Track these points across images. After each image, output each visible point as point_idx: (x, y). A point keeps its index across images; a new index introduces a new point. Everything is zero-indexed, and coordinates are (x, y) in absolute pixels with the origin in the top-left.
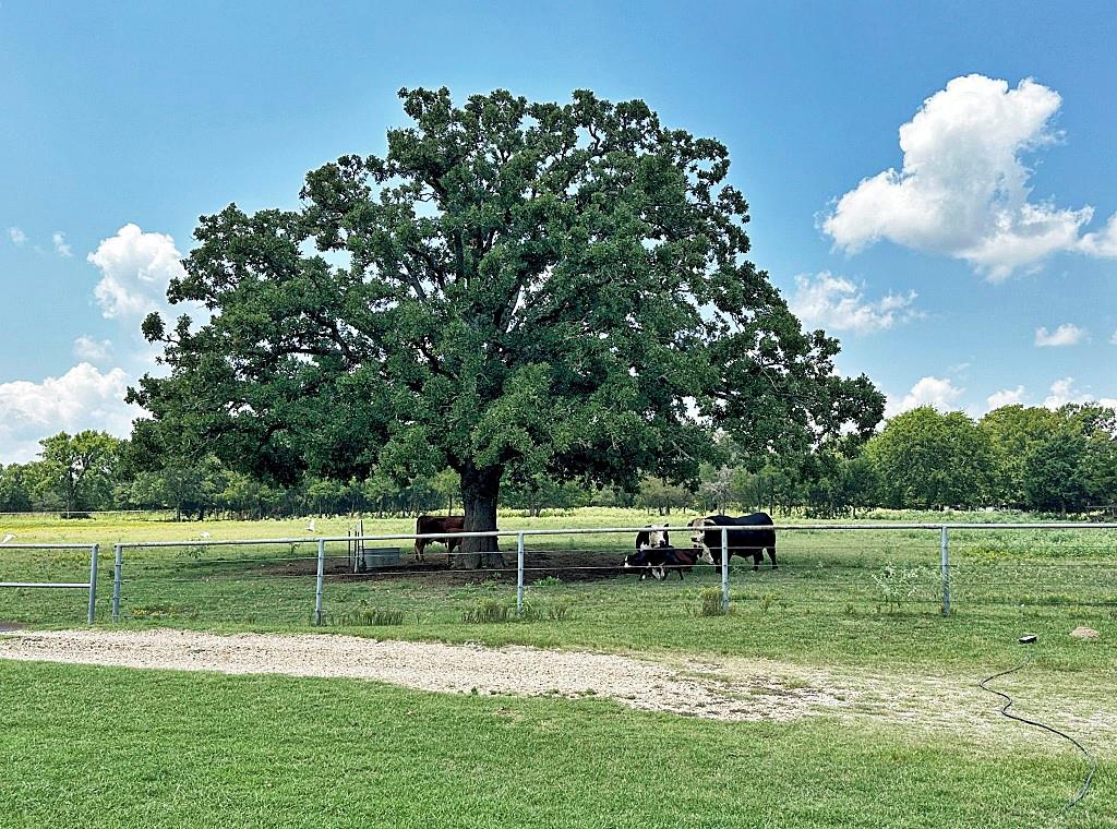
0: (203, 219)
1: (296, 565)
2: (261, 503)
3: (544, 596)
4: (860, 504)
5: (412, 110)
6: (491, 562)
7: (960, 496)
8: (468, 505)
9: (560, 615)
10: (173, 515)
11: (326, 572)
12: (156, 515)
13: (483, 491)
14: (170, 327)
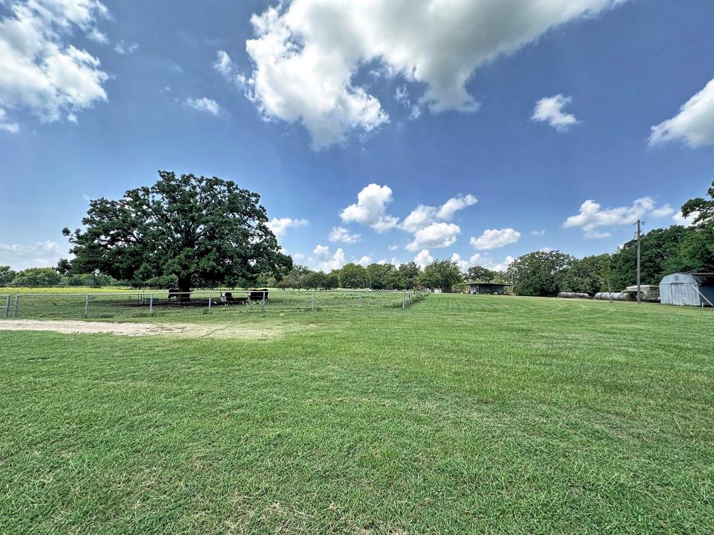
0: (91, 201)
1: (144, 304)
2: (160, 285)
3: (160, 310)
4: (333, 287)
5: (163, 176)
6: (186, 302)
7: (354, 285)
8: (180, 288)
9: (163, 314)
10: (130, 287)
11: (153, 305)
12: (126, 288)
13: (186, 284)
14: (73, 231)
